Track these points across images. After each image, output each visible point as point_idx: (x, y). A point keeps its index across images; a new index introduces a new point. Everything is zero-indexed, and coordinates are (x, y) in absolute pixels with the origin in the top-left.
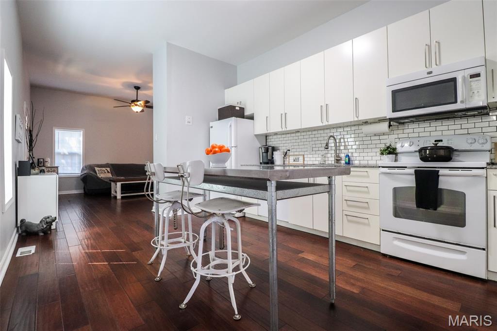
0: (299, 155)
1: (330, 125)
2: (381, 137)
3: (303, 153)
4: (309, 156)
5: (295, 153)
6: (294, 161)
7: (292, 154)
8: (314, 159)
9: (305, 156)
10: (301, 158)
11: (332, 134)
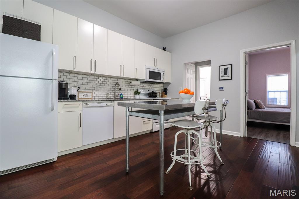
0: (88, 92)
1: (124, 77)
2: (133, 87)
3: (91, 91)
4: (96, 93)
5: (84, 91)
6: (83, 96)
7: (82, 91)
8: (100, 95)
9: (93, 93)
10: (90, 94)
11: (118, 82)
